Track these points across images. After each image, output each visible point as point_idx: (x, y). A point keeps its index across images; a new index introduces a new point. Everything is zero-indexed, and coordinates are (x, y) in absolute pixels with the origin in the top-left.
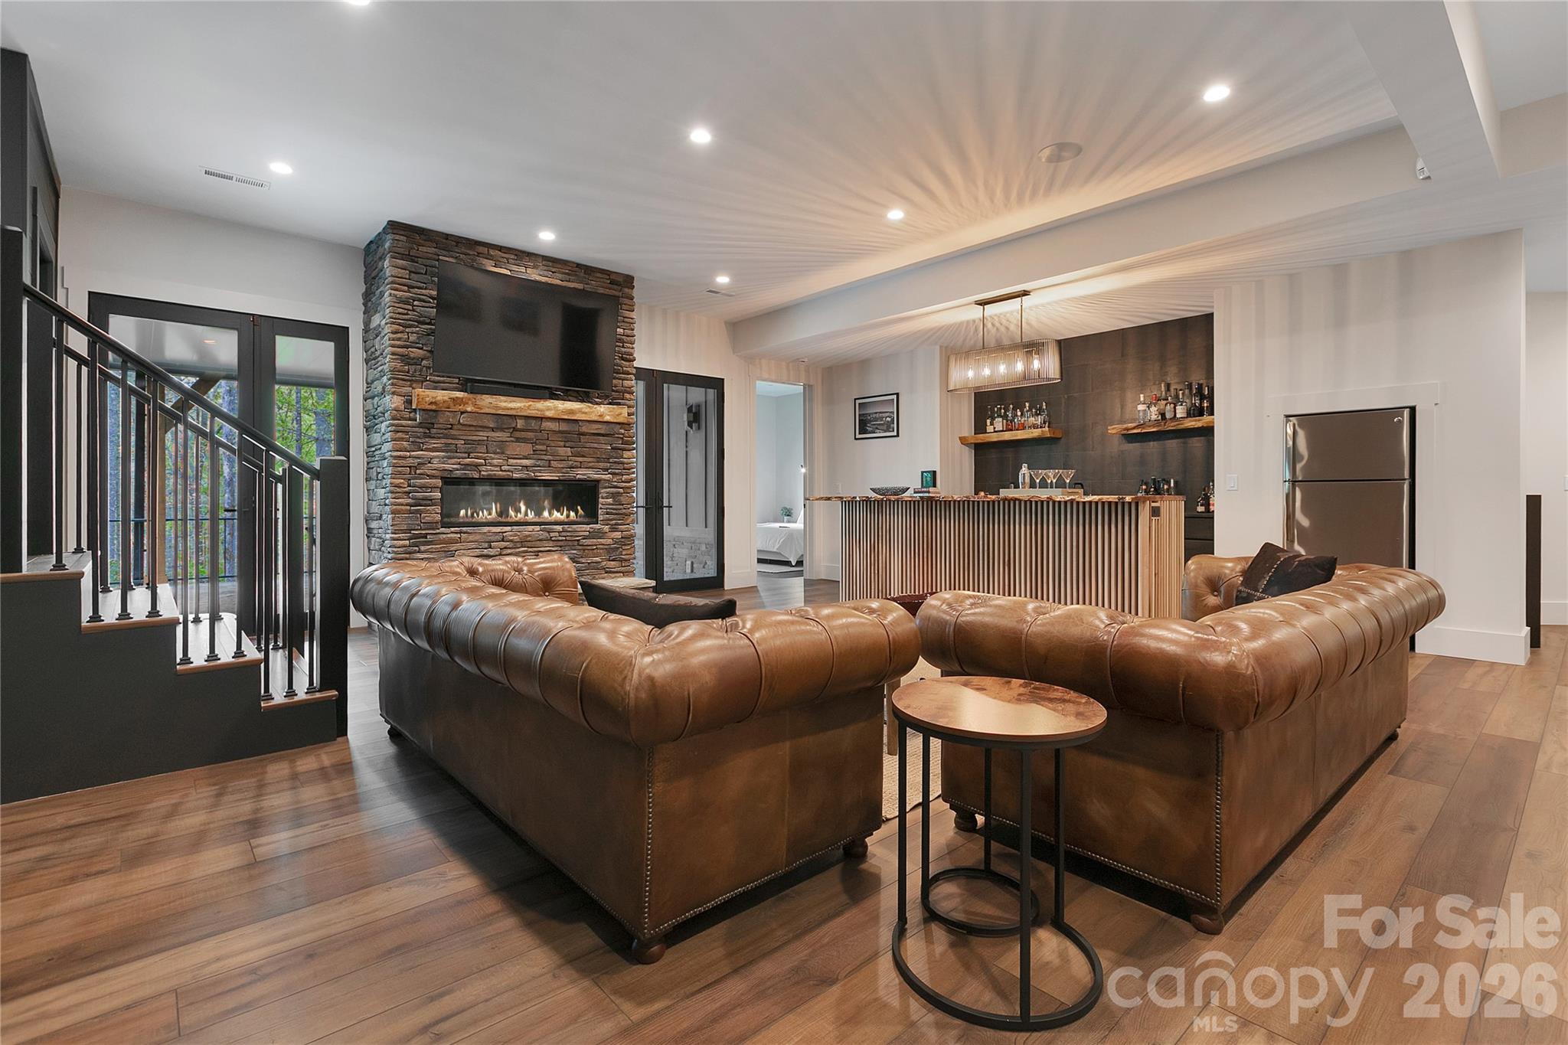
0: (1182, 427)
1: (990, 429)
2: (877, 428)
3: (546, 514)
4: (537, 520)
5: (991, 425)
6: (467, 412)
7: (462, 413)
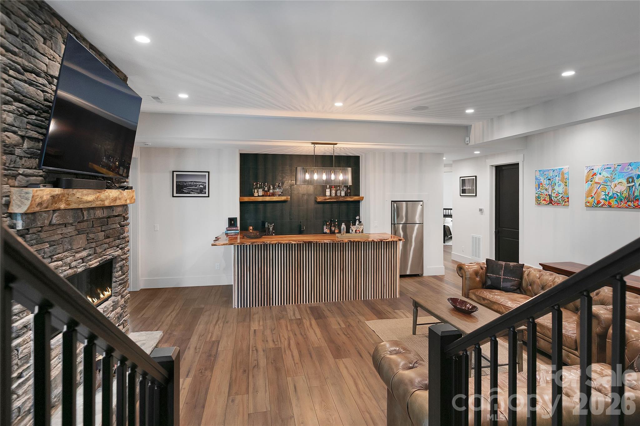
0: (346, 200)
1: (256, 194)
2: (192, 191)
3: (102, 296)
4: (99, 301)
5: (257, 193)
6: (59, 209)
7: (54, 211)
